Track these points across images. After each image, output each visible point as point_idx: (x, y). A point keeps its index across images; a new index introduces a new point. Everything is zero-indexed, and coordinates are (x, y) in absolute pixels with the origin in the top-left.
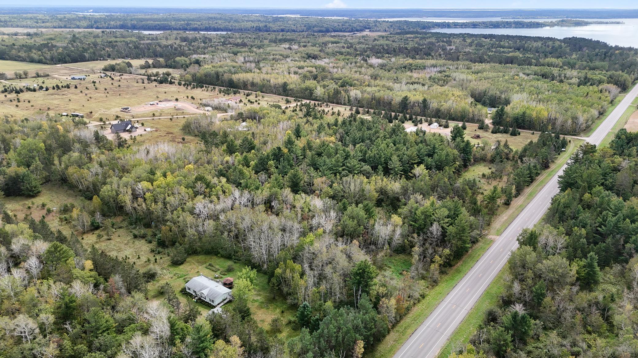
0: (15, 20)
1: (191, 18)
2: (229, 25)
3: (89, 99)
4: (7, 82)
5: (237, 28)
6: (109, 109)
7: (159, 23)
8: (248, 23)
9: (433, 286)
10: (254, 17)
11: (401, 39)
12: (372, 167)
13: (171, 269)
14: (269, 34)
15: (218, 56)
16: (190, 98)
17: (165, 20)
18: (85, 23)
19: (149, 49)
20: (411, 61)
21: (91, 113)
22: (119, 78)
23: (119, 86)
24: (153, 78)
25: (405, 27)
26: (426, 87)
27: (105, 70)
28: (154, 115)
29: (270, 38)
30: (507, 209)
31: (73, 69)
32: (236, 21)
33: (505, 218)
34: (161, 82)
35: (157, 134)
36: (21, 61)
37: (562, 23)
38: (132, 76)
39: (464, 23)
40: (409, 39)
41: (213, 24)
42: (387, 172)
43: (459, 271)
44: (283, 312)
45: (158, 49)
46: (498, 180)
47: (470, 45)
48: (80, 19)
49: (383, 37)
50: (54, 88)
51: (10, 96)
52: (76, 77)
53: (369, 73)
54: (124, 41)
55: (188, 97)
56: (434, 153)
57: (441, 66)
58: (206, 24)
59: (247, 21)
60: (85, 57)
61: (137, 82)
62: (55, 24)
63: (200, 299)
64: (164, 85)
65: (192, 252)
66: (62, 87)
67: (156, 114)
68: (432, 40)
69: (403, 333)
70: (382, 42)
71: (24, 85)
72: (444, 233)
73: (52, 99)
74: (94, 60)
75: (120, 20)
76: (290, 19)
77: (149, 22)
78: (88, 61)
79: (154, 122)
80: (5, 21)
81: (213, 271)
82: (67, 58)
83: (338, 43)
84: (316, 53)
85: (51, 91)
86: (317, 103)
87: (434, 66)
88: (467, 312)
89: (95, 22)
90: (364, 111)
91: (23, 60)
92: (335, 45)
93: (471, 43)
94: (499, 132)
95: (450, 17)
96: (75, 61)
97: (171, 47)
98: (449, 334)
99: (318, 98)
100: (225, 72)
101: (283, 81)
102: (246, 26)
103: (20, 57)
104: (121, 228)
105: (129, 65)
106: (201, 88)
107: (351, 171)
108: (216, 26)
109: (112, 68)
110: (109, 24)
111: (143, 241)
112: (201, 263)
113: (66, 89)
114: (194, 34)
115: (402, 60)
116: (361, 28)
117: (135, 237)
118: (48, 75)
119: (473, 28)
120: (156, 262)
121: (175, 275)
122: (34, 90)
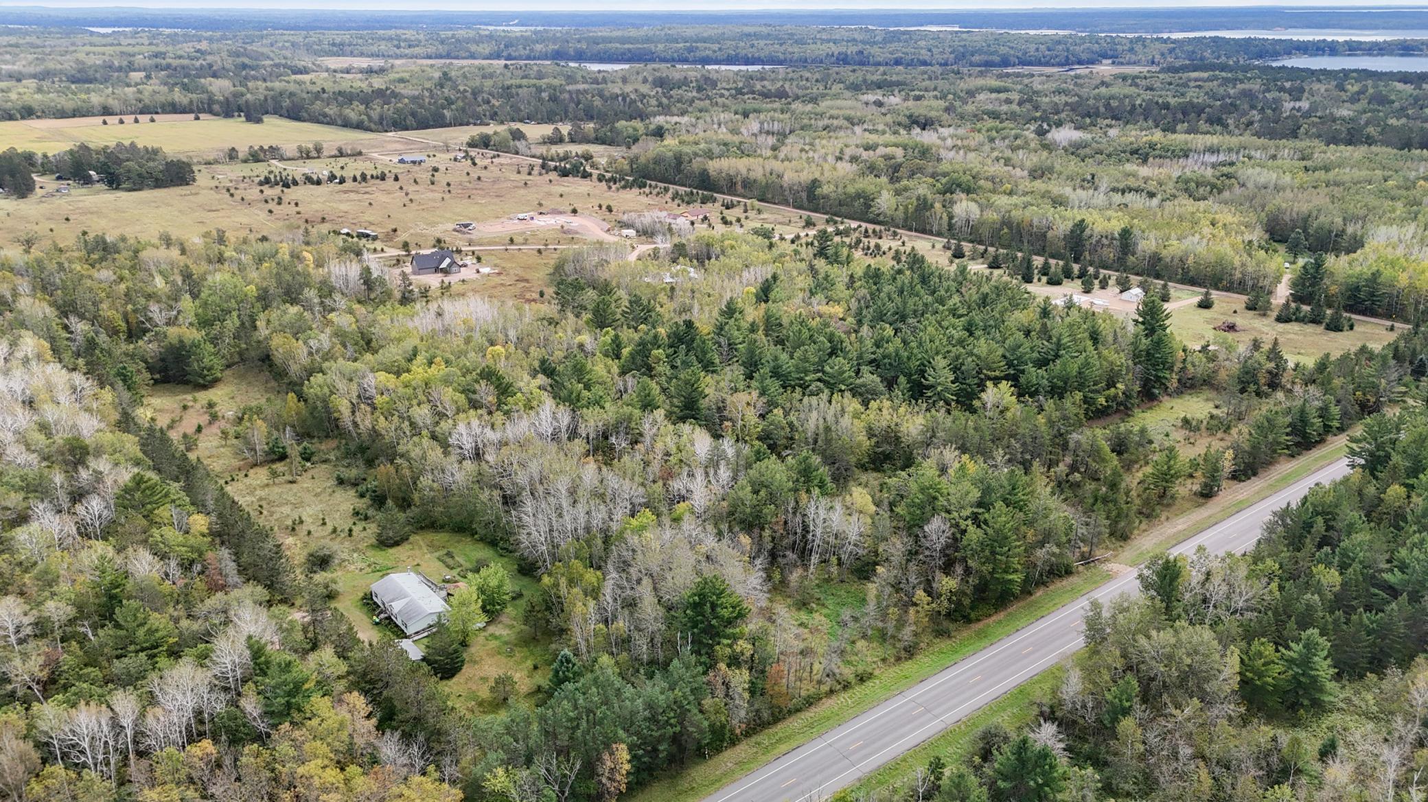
0: (360, 41)
1: (705, 35)
2: (777, 50)
3: (408, 203)
4: (281, 165)
5: (796, 56)
6: (433, 224)
7: (631, 46)
8: (823, 47)
9: (898, 659)
10: (844, 33)
11: (1170, 84)
12: (883, 379)
13: (370, 553)
14: (854, 71)
15: (708, 119)
16: (604, 208)
17: (648, 40)
18: (486, 49)
19: (578, 103)
20: (1157, 136)
21: (395, 230)
22: (487, 162)
23: (479, 178)
24: (552, 164)
25: (1207, 54)
26: (1155, 201)
27: (472, 144)
28: (512, 240)
29: (852, 79)
30: (1200, 505)
31: (414, 142)
32: (801, 42)
33: (1180, 527)
34: (565, 173)
35: (498, 280)
36: (328, 124)
38: (517, 159)
39: (1376, 44)
40: (1192, 84)
41: (745, 49)
42: (918, 391)
43: (982, 635)
44: (536, 668)
45: (598, 102)
46: (1220, 434)
47: (1354, 99)
48: (479, 40)
49: (1124, 78)
50: (355, 179)
51: (269, 192)
52: (407, 158)
53: (1028, 164)
54: (534, 85)
55: (600, 206)
56: (1057, 356)
57: (1230, 150)
58: (729, 48)
59: (823, 41)
60: (443, 116)
61: (519, 172)
62: (431, 50)
63: (389, 618)
64: (570, 179)
65: (427, 524)
66: (372, 177)
67: (517, 239)
68: (1252, 86)
69: (766, 750)
70: (1118, 89)
71: (307, 171)
72: (955, 542)
73: (341, 201)
74: (461, 125)
75: (555, 40)
76: (925, 36)
77: (610, 45)
78: (449, 125)
79: (506, 255)
80: (342, 44)
81: (448, 566)
82: (410, 121)
83: (1006, 90)
84: (933, 114)
85: (349, 184)
86: (871, 227)
87: (1213, 150)
88: (944, 726)
89: (506, 46)
90: (975, 251)
91: (331, 122)
92: (994, 95)
93: (1359, 93)
94: (1297, 320)
95: (1351, 28)
96: (423, 125)
97: (624, 100)
98: (868, 770)
99: (881, 218)
100: (696, 155)
101: (811, 177)
102: (817, 53)
103: (325, 115)
104: (325, 461)
105: (518, 135)
106: (640, 187)
107: (832, 385)
108: (750, 52)
109: (484, 142)
110: (532, 50)
111: (352, 493)
112: (432, 547)
113: (378, 181)
114: (688, 70)
115: (1137, 135)
116: (1088, 56)
117: (341, 482)
118: (360, 153)
119: (1402, 55)
120: (350, 535)
121: (369, 566)
122: (319, 183)
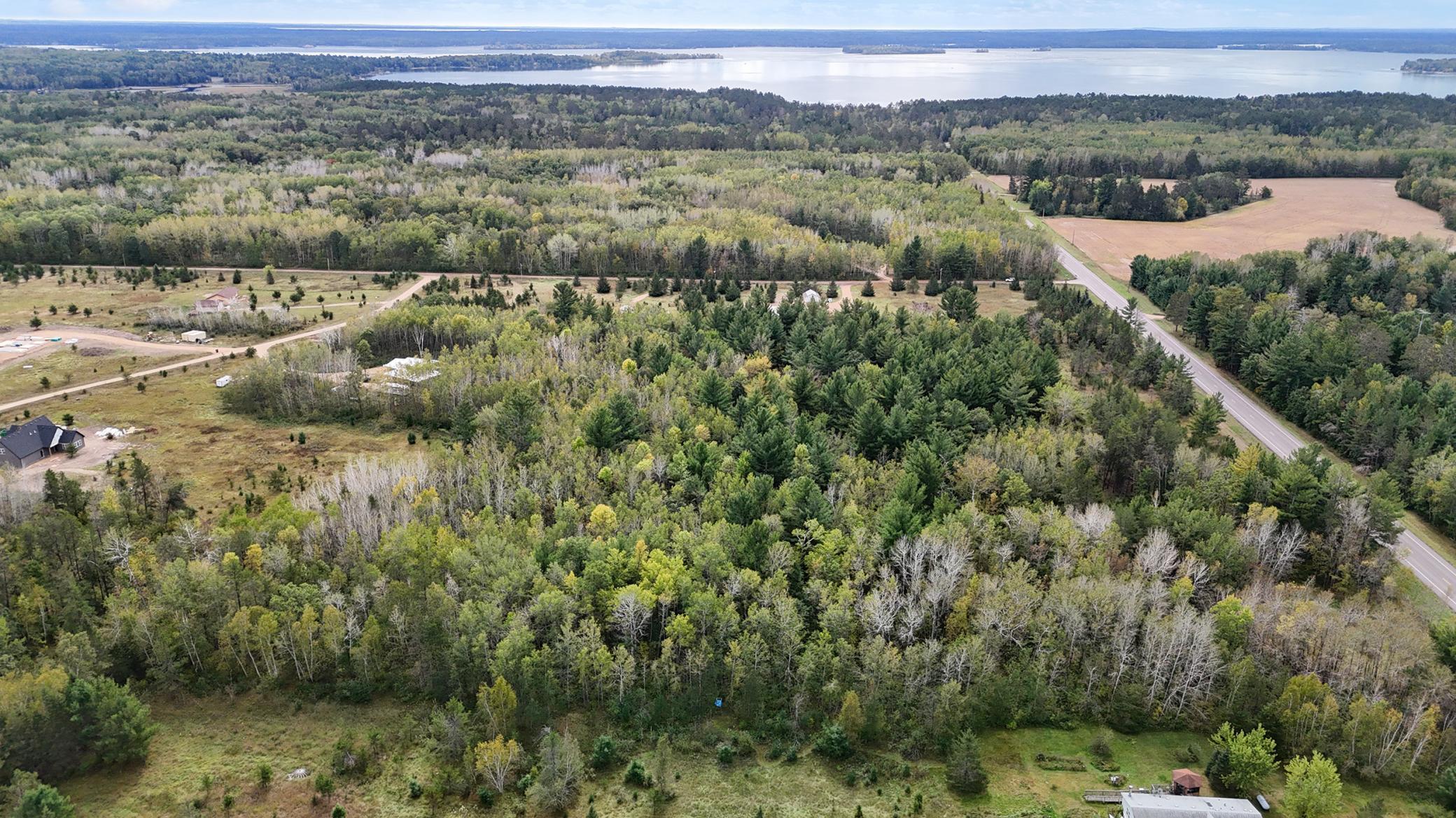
37: (618, 59)
